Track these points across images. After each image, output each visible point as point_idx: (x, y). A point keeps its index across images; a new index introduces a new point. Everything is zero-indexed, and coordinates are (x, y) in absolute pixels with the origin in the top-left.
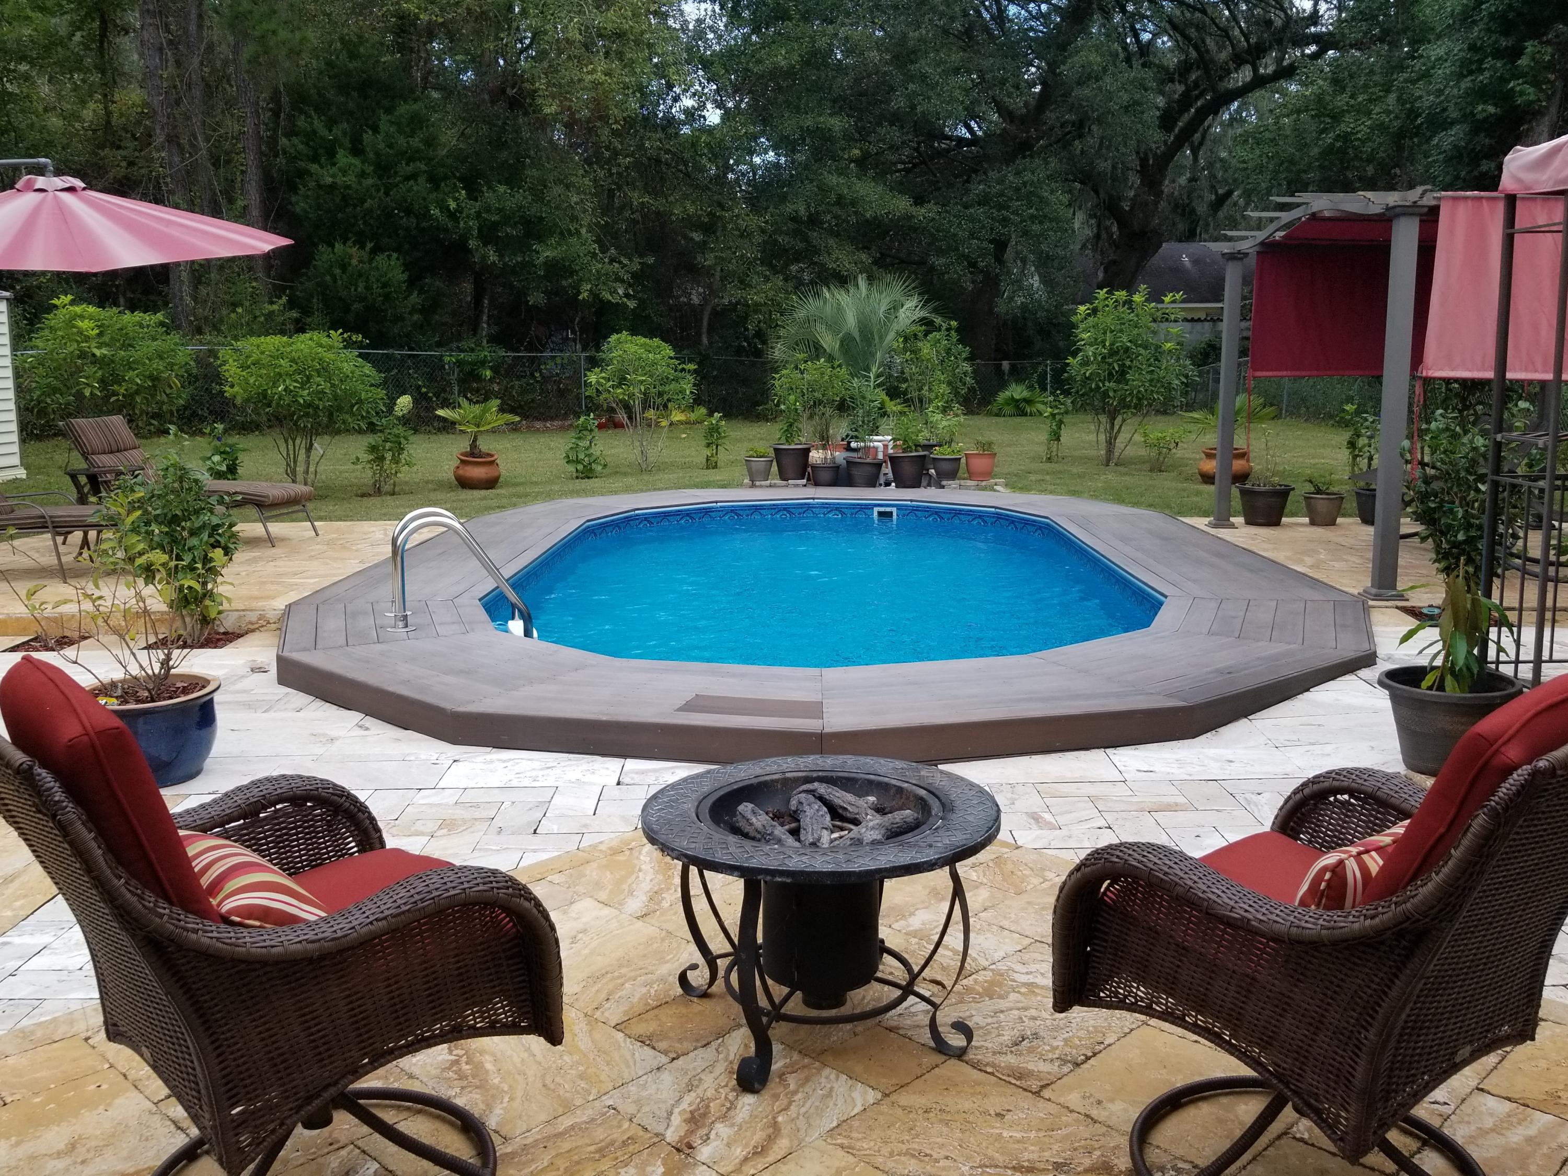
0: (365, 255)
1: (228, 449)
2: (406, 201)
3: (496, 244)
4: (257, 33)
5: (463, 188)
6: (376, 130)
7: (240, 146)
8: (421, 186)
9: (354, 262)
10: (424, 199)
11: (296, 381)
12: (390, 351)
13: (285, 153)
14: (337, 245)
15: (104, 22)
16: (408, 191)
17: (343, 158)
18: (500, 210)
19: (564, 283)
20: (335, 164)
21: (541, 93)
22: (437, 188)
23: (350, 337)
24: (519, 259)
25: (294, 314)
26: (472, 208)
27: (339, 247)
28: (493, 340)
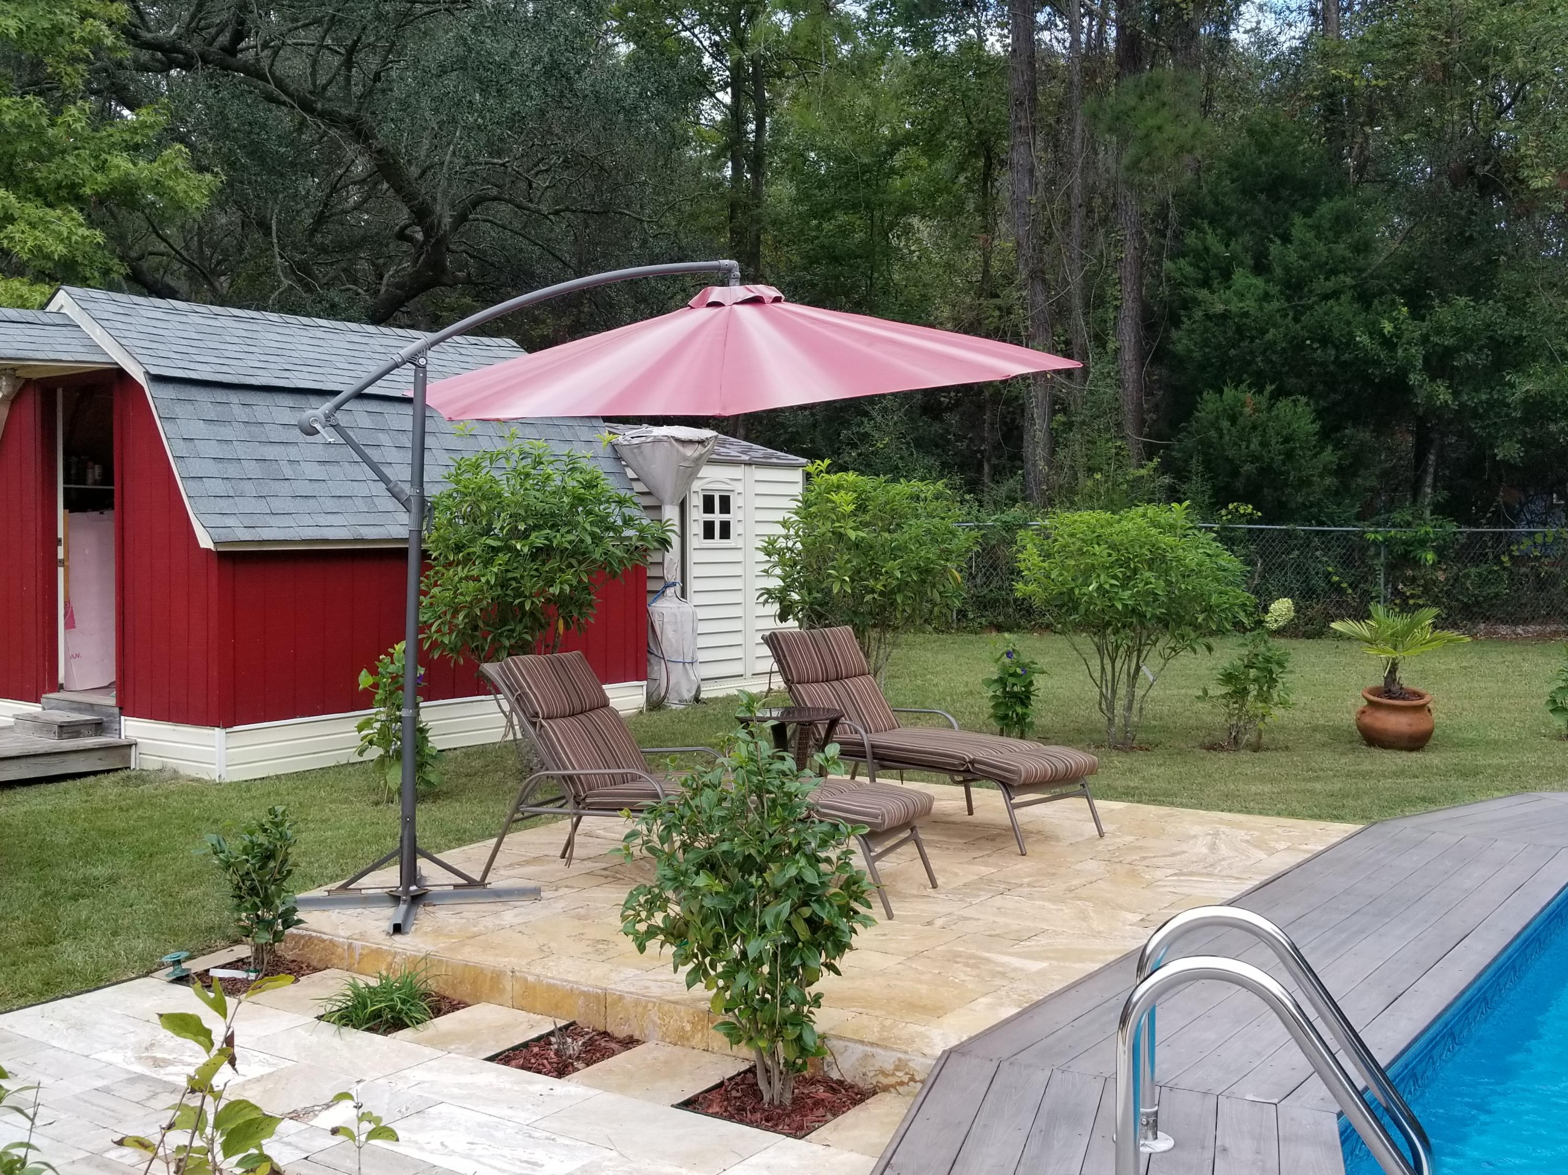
0: (1263, 400)
1: (1019, 671)
2: (1322, 327)
3: (1451, 378)
4: (1140, 133)
5: (1404, 305)
6: (1286, 239)
7: (1115, 276)
8: (1344, 307)
9: (1247, 410)
10: (1349, 323)
11: (1115, 577)
12: (1290, 527)
13: (1169, 279)
14: (1226, 389)
15: (988, 158)
16: (1326, 314)
17: (1242, 278)
18: (1457, 330)
19: (1553, 427)
20: (1230, 288)
21: (1528, 161)
22: (1368, 307)
23: (1237, 509)
24: (1484, 397)
25: (1167, 480)
26: (1414, 330)
27: (1229, 392)
28: (1439, 509)
